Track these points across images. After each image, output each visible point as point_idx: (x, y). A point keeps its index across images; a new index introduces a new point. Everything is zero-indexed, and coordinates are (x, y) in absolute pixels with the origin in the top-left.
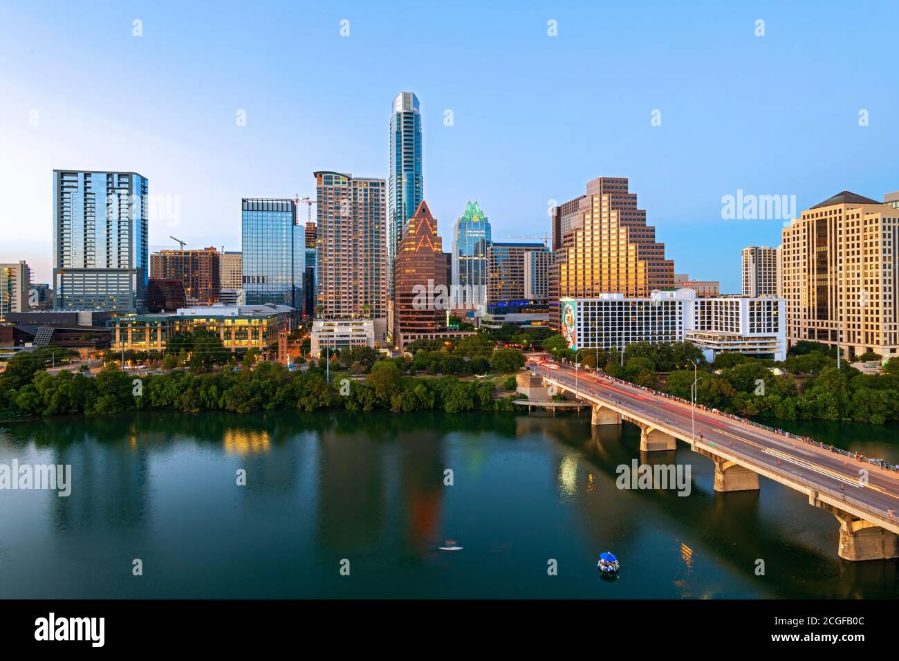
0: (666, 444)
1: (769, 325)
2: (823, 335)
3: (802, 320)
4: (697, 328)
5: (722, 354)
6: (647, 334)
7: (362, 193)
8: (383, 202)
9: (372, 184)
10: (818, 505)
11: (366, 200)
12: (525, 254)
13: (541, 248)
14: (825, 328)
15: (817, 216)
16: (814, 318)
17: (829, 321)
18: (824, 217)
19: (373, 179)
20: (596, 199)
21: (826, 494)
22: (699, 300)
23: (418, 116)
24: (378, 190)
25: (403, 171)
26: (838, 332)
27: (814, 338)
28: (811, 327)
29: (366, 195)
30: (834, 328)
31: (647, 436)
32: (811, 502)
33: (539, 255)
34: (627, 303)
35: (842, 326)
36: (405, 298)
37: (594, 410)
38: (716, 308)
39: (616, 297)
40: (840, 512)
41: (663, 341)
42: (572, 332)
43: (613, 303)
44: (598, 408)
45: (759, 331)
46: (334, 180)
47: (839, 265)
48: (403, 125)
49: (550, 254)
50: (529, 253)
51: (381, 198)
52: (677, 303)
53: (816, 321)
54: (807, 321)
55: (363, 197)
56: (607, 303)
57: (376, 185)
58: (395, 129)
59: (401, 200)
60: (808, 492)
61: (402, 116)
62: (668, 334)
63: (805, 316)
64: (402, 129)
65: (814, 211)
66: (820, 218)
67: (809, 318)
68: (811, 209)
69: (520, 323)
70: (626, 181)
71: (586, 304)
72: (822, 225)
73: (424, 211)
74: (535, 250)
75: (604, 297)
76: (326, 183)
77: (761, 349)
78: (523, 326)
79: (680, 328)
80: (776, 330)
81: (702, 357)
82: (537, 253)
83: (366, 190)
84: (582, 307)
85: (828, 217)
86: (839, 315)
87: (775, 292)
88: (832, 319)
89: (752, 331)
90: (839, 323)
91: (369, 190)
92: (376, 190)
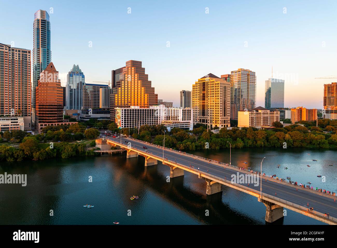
0: (154, 163)
1: (188, 118)
2: (203, 121)
3: (198, 116)
4: (165, 119)
5: (173, 129)
6: (148, 122)
7: (17, 55)
8: (29, 61)
9: (23, 51)
10: (201, 178)
11: (19, 59)
12: (100, 89)
13: (107, 87)
14: (204, 119)
15: (203, 81)
16: (201, 116)
17: (205, 117)
18: (205, 82)
19: (23, 49)
20: (130, 69)
21: (203, 174)
22: (166, 109)
23: (48, 22)
24: (27, 55)
25: (40, 47)
26: (208, 120)
27: (201, 122)
28: (200, 118)
29: (19, 56)
30: (207, 119)
31: (147, 160)
32: (199, 177)
33: (106, 90)
34: (141, 110)
35: (209, 118)
37: (128, 152)
38: (171, 112)
39: (137, 108)
40: (207, 179)
41: (154, 124)
42: (120, 121)
43: (136, 110)
44: (129, 151)
45: (185, 120)
47: (208, 98)
48: (40, 25)
49: (111, 89)
51: (28, 59)
52: (159, 110)
53: (202, 116)
54: (199, 116)
55: (17, 57)
56: (133, 110)
57: (25, 53)
58: (36, 26)
59: (39, 61)
60: (198, 174)
61: (40, 21)
62: (155, 122)
63: (199, 115)
64: (40, 27)
66: (203, 82)
67: (200, 115)
68: (201, 78)
69: (97, 118)
70: (141, 62)
71: (125, 110)
72: (204, 84)
73: (52, 67)
74: (104, 88)
75: (132, 107)
77: (185, 126)
78: (99, 119)
79: (160, 119)
80: (190, 120)
81: (167, 130)
83: (19, 54)
84: (124, 111)
86: (208, 114)
87: (190, 107)
88: (206, 116)
89: (183, 120)
90: (208, 117)
91: (21, 54)
92: (25, 55)
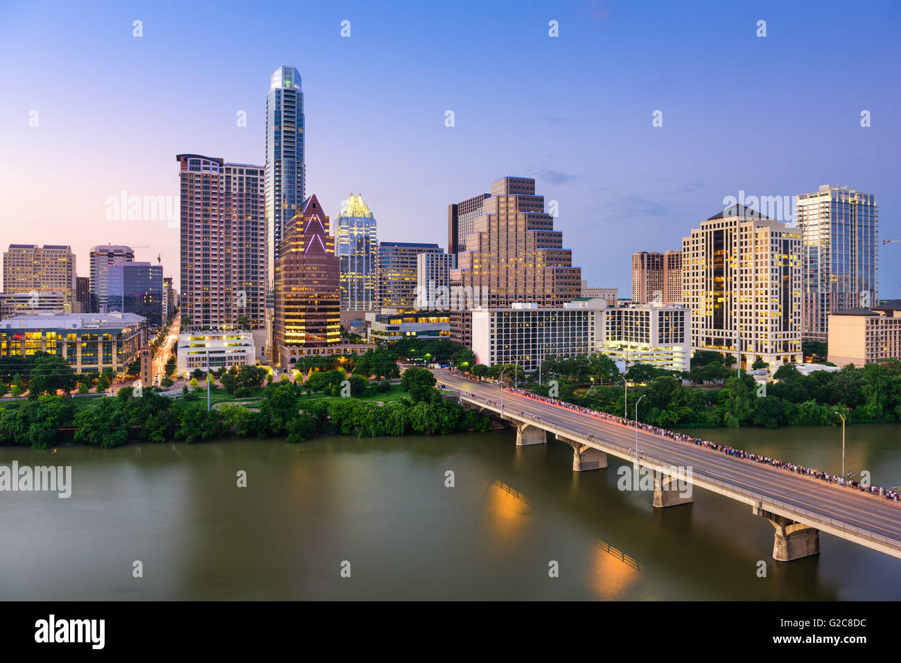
0: (598, 462)
1: (676, 335)
2: (719, 342)
3: (700, 329)
4: (608, 339)
6: (567, 345)
7: (237, 181)
8: (262, 194)
9: (249, 172)
11: (241, 190)
12: (419, 256)
13: (434, 249)
14: (720, 337)
15: (714, 227)
16: (711, 328)
17: (725, 331)
18: (721, 228)
19: (250, 166)
20: (503, 200)
22: (610, 310)
23: (300, 95)
24: (256, 179)
25: (282, 158)
26: (733, 342)
27: (711, 347)
28: (709, 336)
29: (241, 184)
30: (729, 337)
31: (580, 456)
33: (435, 257)
34: (541, 313)
35: (736, 335)
36: (292, 307)
37: (519, 430)
38: (626, 318)
39: (529, 307)
41: (582, 353)
43: (526, 314)
44: (523, 427)
45: (667, 341)
46: (202, 166)
47: (734, 275)
48: (282, 104)
49: (446, 256)
50: (424, 255)
51: (259, 188)
52: (589, 313)
53: (713, 330)
54: (704, 330)
55: (237, 187)
56: (521, 314)
57: (253, 175)
58: (273, 107)
59: (280, 191)
61: (283, 93)
62: (581, 346)
63: (703, 325)
64: (282, 109)
65: (712, 222)
66: (717, 229)
67: (707, 328)
68: (709, 220)
70: (533, 182)
72: (719, 235)
73: (314, 205)
74: (429, 251)
75: (517, 306)
76: (192, 169)
79: (592, 339)
80: (682, 340)
82: (432, 256)
83: (241, 179)
84: (495, 317)
85: (725, 228)
86: (733, 324)
88: (727, 329)
89: (661, 342)
90: (733, 332)
91: (245, 179)
92: (253, 179)
